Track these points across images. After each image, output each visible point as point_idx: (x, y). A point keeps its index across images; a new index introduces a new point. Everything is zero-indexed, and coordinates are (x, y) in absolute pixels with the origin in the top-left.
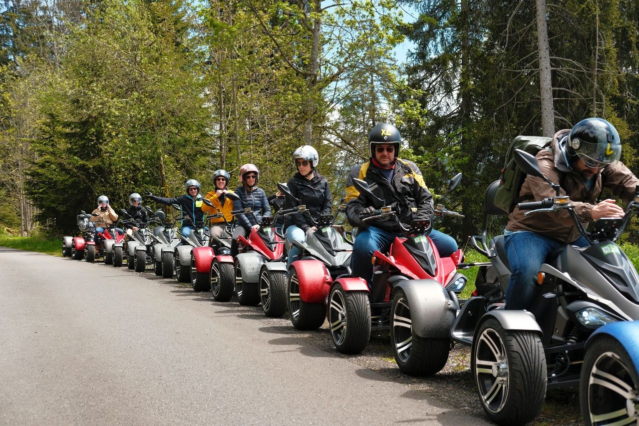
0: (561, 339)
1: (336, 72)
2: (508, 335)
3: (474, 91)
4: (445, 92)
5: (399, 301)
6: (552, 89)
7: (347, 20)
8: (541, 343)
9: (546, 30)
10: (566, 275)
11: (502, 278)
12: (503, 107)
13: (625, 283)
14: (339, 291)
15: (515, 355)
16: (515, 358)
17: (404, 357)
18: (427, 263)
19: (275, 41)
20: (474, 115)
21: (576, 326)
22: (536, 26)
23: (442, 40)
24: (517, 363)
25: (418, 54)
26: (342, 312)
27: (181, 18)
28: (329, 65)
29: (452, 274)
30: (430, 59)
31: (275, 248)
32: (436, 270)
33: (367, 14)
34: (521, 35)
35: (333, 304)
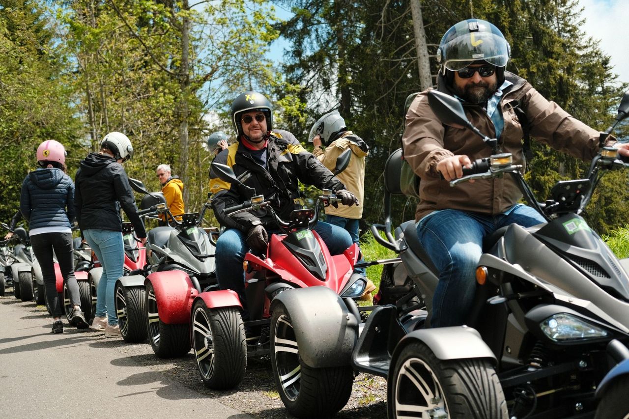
0: (517, 362)
1: (209, 72)
2: (446, 369)
3: (352, 85)
4: (324, 89)
5: (279, 319)
6: (431, 76)
7: (217, 18)
8: (496, 376)
9: (421, 18)
10: (518, 268)
11: (418, 279)
12: (383, 98)
13: (606, 273)
14: (202, 310)
15: (459, 399)
16: (461, 404)
17: (293, 395)
18: (315, 264)
19: (144, 45)
20: (354, 110)
21: (539, 341)
22: (411, 14)
23: (317, 37)
24: (464, 412)
25: (294, 52)
26: (208, 335)
27: (42, 26)
28: (201, 64)
29: (347, 276)
30: (307, 56)
31: (138, 258)
32: (327, 272)
33: (237, 10)
34: (396, 23)
35: (197, 326)
